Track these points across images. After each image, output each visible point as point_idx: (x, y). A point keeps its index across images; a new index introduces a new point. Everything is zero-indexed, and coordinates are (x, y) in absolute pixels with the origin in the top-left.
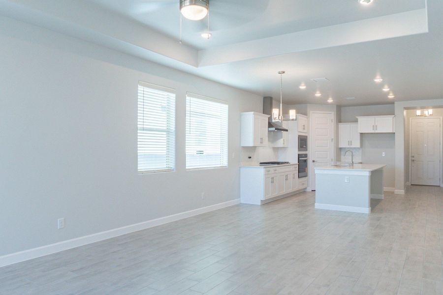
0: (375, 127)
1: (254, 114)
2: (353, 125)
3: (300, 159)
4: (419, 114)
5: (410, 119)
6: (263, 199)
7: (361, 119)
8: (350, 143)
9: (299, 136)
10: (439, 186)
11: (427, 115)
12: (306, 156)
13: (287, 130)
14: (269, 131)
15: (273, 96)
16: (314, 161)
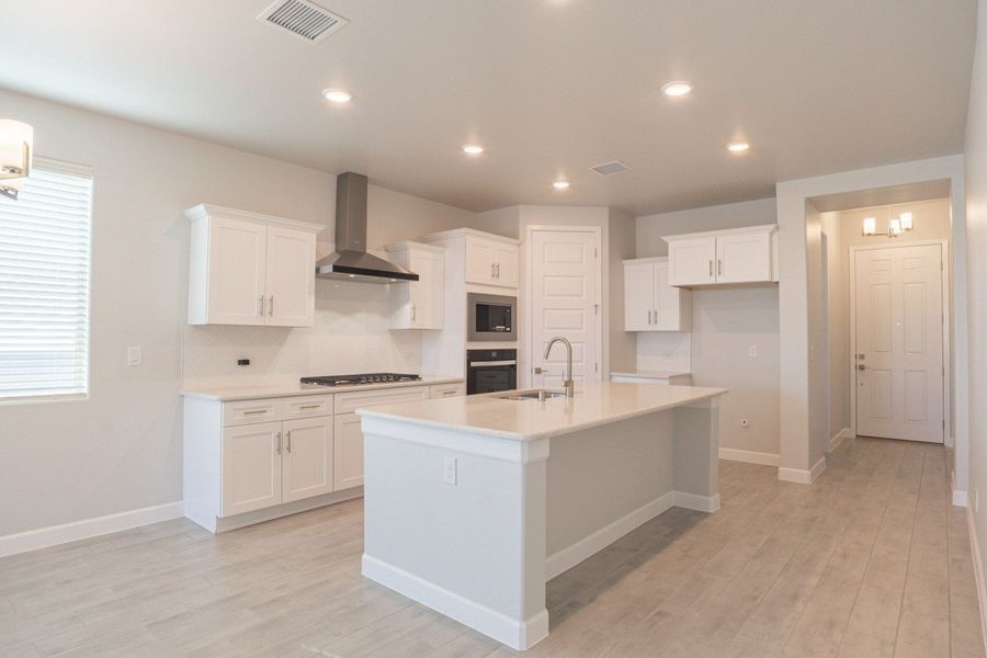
0: (716, 266)
2: (661, 266)
3: (473, 364)
4: (872, 231)
5: (852, 250)
7: (675, 243)
8: (653, 317)
9: (471, 296)
10: (942, 444)
11: (897, 231)
12: (512, 354)
13: (415, 277)
16: (538, 371)
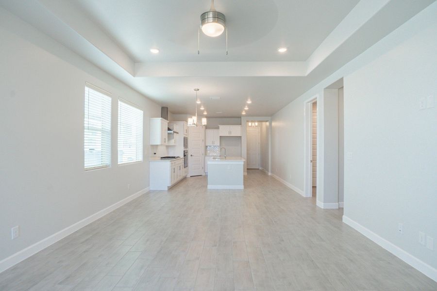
0: (230, 132)
1: (161, 120)
2: (215, 131)
3: (185, 154)
4: (250, 125)
5: (247, 128)
6: (169, 185)
7: (221, 127)
8: (213, 143)
9: (184, 137)
10: (258, 169)
11: (254, 126)
12: (187, 152)
13: (178, 133)
14: (168, 133)
15: (168, 107)
16: (191, 156)
